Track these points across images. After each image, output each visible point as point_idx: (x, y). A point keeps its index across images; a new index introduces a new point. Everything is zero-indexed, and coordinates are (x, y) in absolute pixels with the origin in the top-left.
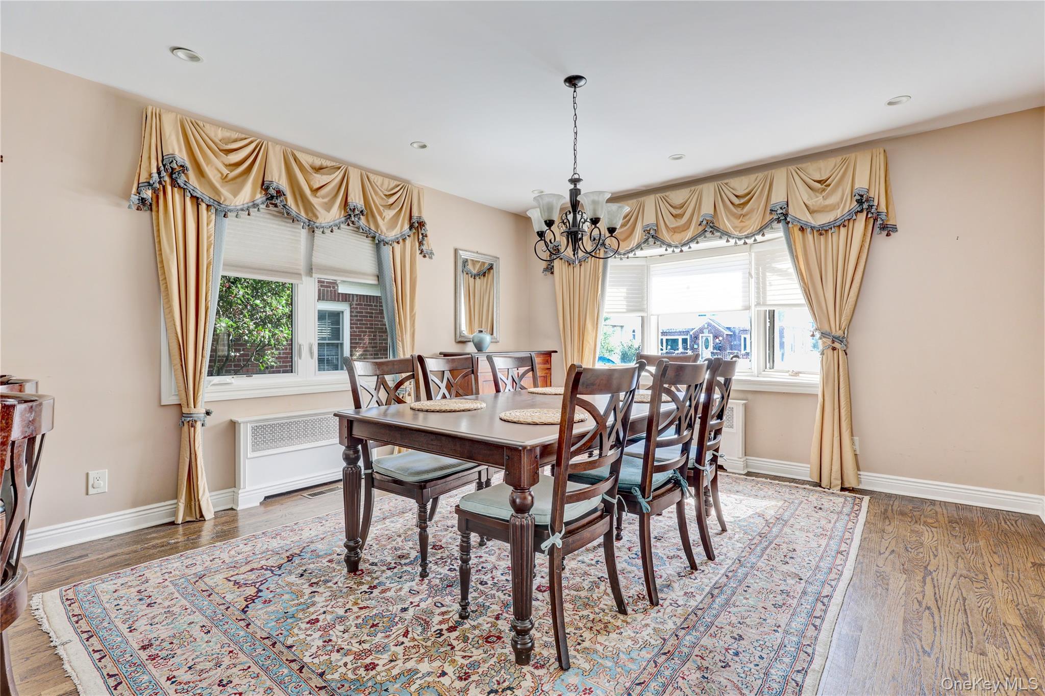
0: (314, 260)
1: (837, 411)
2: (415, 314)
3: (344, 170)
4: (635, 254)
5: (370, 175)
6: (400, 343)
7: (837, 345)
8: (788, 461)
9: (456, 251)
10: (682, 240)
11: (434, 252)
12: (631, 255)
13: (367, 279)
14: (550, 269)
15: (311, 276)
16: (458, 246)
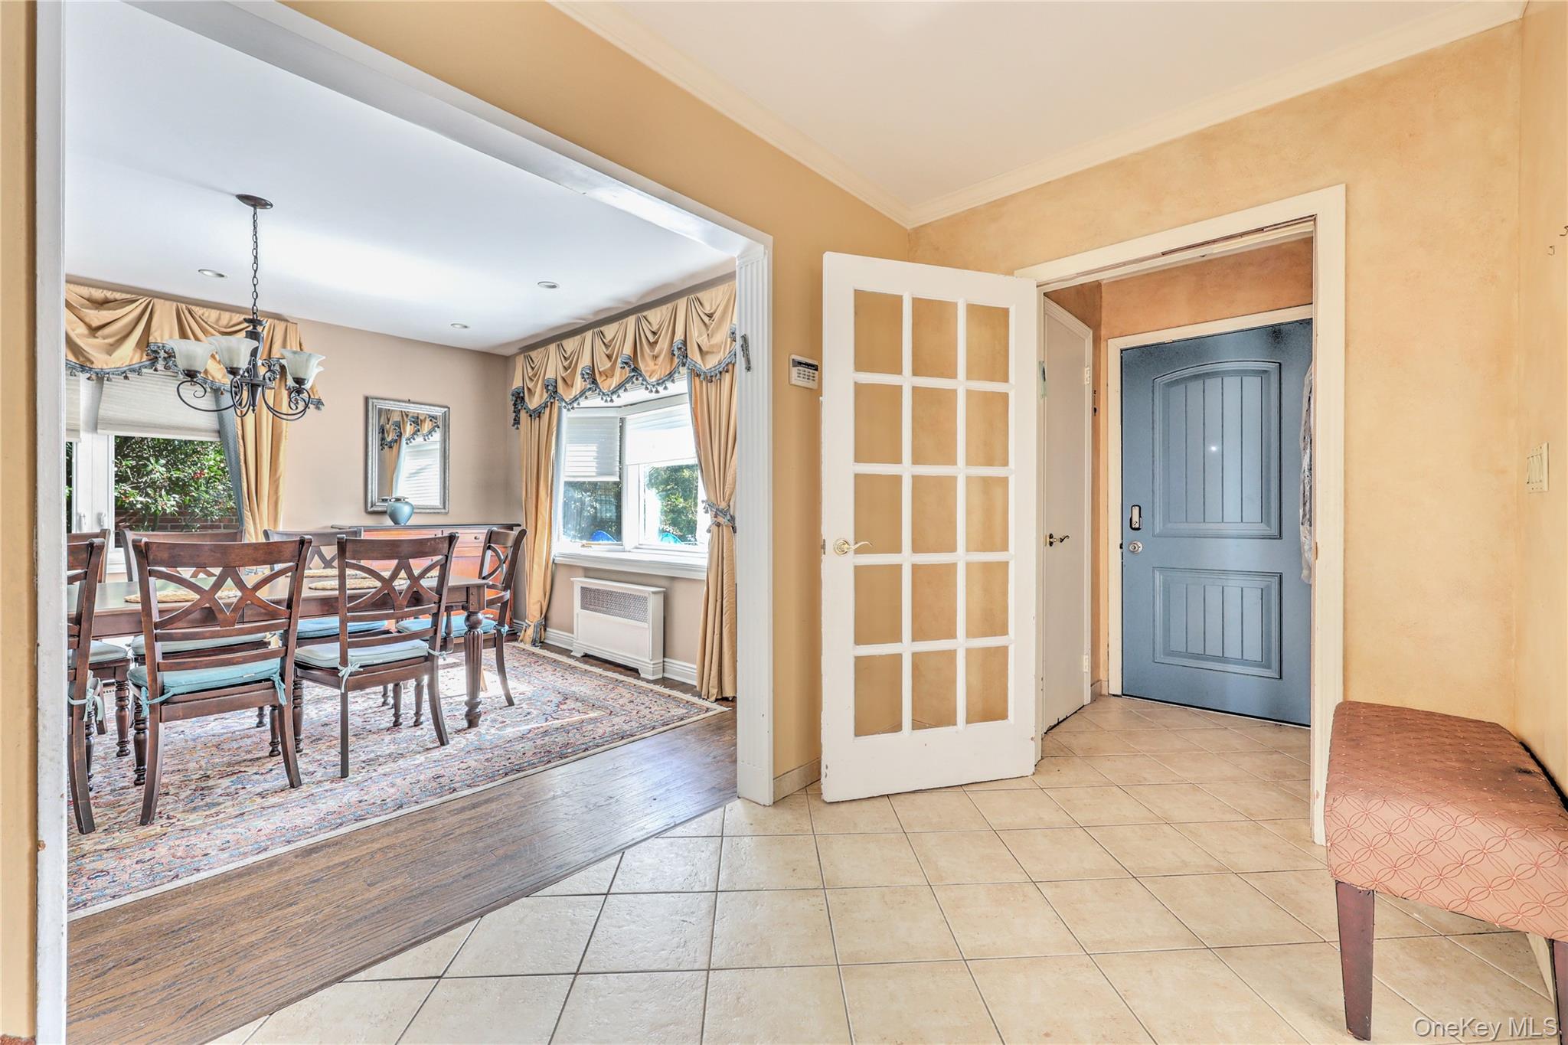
0: (101, 412)
1: (719, 601)
2: (279, 477)
3: (146, 302)
4: (579, 404)
5: (194, 308)
6: (249, 514)
7: (721, 520)
8: (688, 662)
9: (367, 399)
10: (610, 387)
11: (323, 400)
12: (575, 405)
13: (202, 436)
14: (517, 421)
15: (97, 433)
16: (370, 393)
